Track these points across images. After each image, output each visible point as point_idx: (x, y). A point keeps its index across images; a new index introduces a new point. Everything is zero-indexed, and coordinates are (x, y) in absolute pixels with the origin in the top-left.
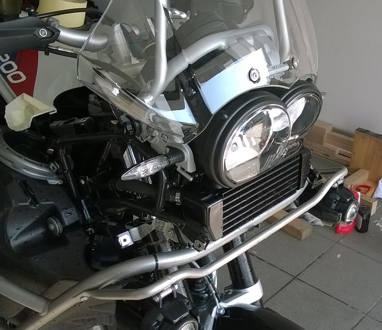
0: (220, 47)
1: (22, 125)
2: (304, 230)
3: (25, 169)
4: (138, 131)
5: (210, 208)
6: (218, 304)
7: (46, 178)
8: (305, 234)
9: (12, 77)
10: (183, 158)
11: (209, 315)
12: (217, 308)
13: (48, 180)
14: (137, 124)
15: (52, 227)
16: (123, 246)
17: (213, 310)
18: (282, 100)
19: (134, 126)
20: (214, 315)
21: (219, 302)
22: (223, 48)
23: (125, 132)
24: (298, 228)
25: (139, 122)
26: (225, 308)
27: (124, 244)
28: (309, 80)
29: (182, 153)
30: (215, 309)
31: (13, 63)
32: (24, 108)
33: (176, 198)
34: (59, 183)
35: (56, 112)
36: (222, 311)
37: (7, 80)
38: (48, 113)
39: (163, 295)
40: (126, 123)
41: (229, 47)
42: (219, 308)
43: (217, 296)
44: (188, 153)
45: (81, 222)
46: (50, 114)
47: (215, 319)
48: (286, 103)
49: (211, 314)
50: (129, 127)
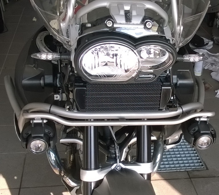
12: (117, 165)
16: (55, 99)
17: (114, 165)
18: (135, 45)
21: (119, 163)
26: (121, 167)
39: (35, 121)
41: (110, 7)
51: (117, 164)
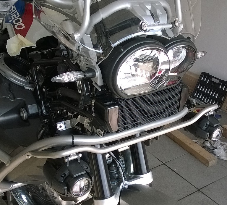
0: (127, 7)
1: (15, 53)
2: (211, 161)
3: (12, 77)
4: (71, 56)
5: (109, 110)
6: (124, 182)
7: (24, 85)
8: (211, 163)
9: (17, 26)
10: (95, 75)
11: (118, 188)
13: (25, 87)
14: (70, 52)
15: (22, 114)
16: (59, 130)
17: (121, 184)
18: (165, 47)
19: (68, 53)
20: (121, 187)
21: (125, 181)
22: (129, 8)
23: (62, 55)
24: (207, 159)
25: (71, 50)
26: (128, 185)
27: (59, 129)
28: (189, 38)
29: (95, 72)
30: (122, 184)
31: (20, 19)
32: (18, 43)
33: (92, 102)
34: (32, 90)
35: (36, 47)
36: (126, 187)
37: (14, 28)
38: (31, 47)
39: (70, 159)
40: (63, 49)
41: (132, 8)
42: (124, 184)
43: (124, 176)
44: (98, 72)
45: (40, 114)
46: (32, 48)
47: (121, 191)
48: (168, 49)
49: (119, 187)
50: (65, 53)
51: (123, 183)
